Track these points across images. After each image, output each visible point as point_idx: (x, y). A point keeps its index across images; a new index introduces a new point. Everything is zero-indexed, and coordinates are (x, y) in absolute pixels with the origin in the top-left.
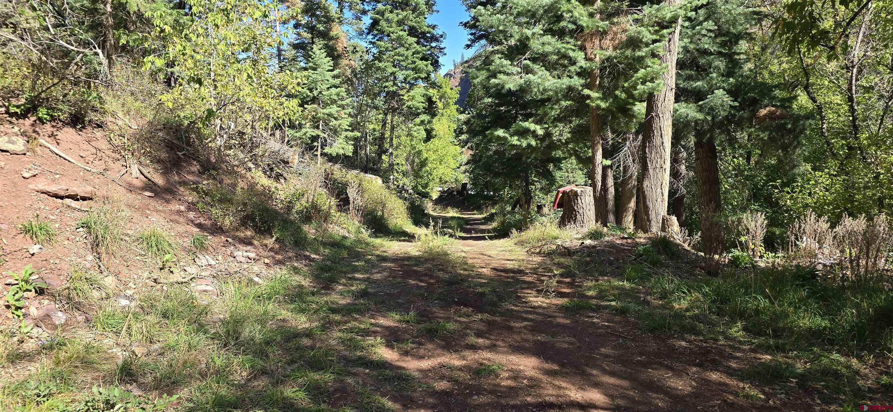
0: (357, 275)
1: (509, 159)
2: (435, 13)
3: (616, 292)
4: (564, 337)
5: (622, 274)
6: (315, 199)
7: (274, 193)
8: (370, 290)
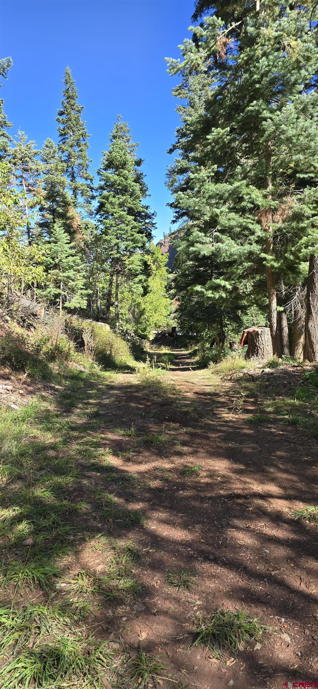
0: (91, 401)
1: (207, 308)
2: (148, 197)
3: (289, 408)
4: (249, 444)
5: (293, 395)
6: (58, 343)
7: (26, 339)
8: (101, 412)
